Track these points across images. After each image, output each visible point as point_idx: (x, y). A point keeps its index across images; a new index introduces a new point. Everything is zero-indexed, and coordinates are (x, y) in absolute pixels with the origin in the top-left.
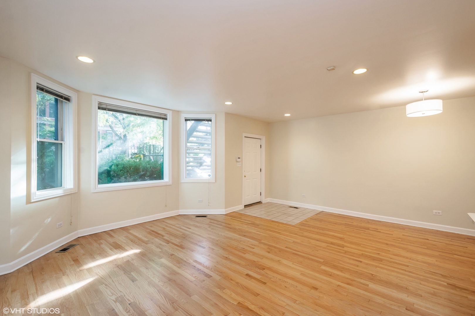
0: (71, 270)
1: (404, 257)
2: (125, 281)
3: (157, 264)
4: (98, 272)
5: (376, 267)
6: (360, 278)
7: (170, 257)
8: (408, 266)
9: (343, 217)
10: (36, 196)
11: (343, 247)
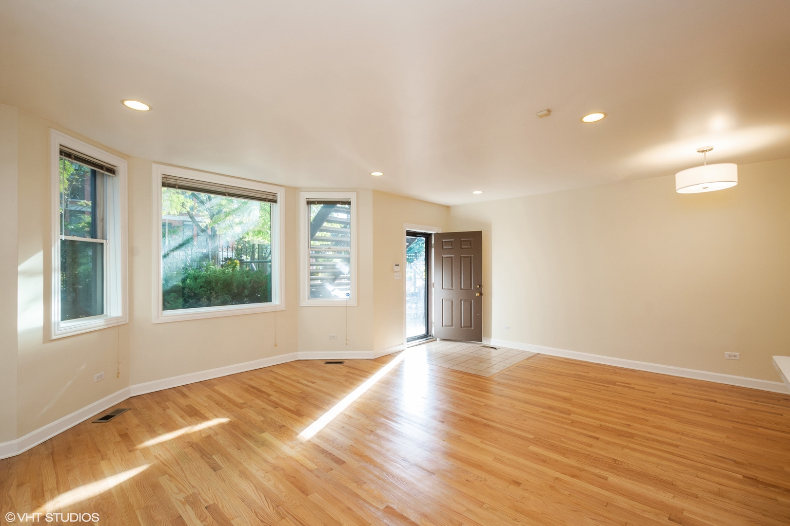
0: (115, 450)
1: (671, 431)
2: (201, 469)
3: (257, 441)
4: (159, 454)
5: (623, 447)
6: (593, 466)
7: (279, 430)
8: (677, 446)
9: (572, 363)
10: (60, 329)
11: (570, 414)
